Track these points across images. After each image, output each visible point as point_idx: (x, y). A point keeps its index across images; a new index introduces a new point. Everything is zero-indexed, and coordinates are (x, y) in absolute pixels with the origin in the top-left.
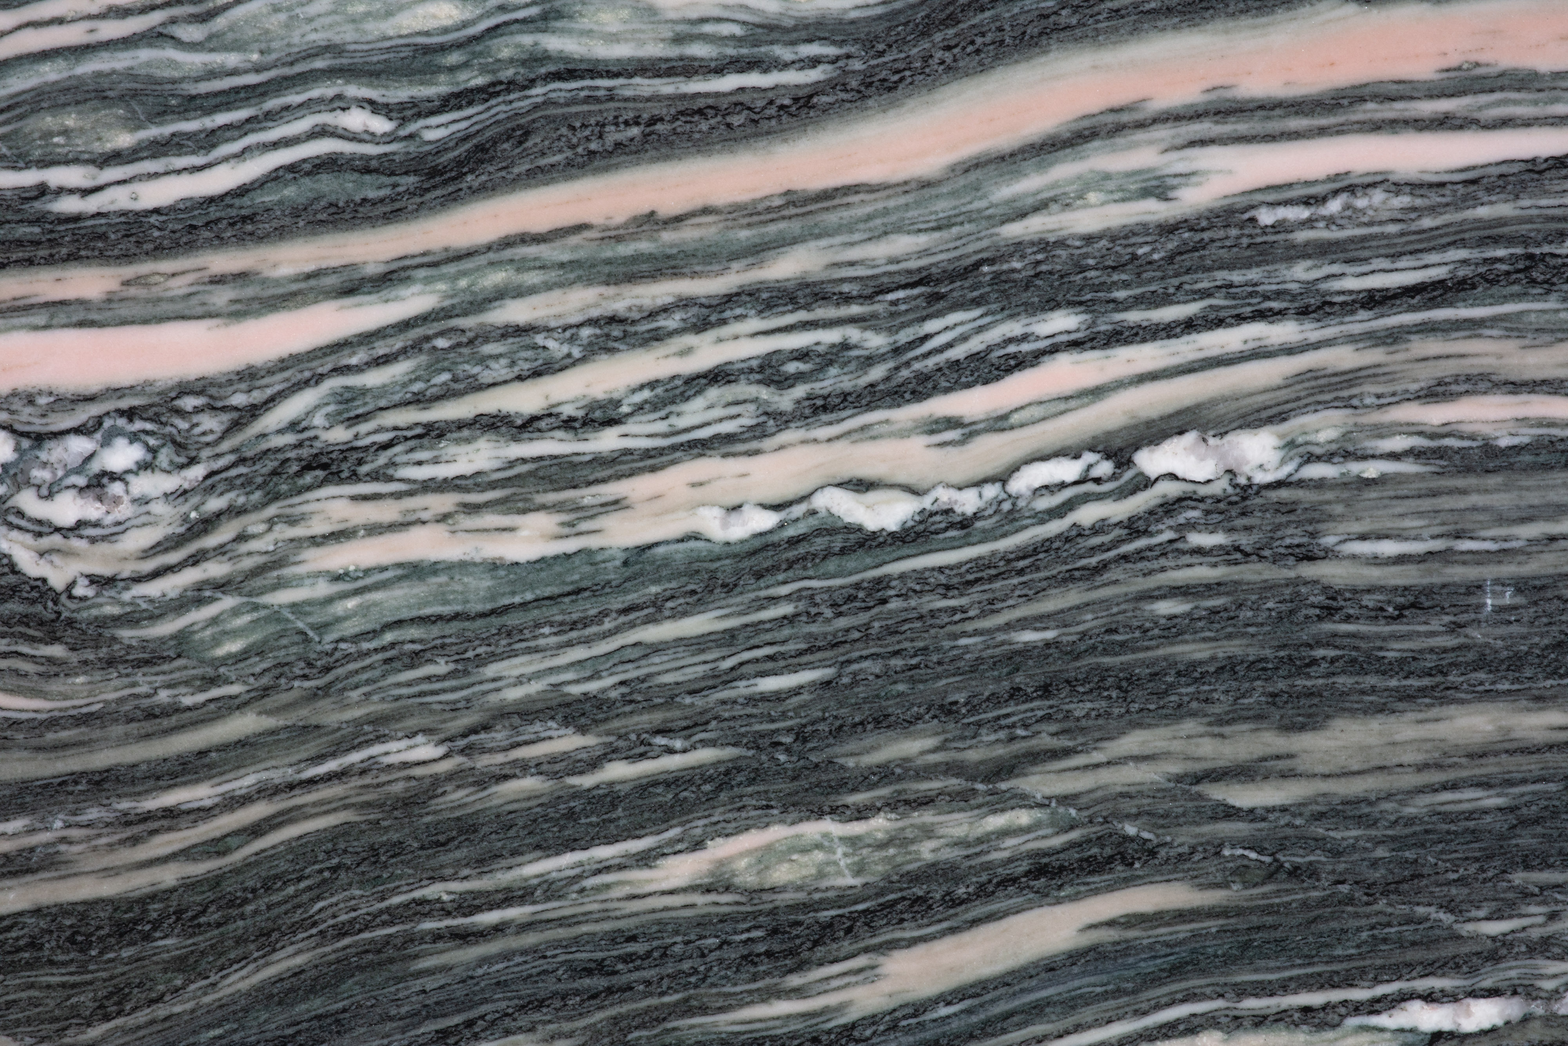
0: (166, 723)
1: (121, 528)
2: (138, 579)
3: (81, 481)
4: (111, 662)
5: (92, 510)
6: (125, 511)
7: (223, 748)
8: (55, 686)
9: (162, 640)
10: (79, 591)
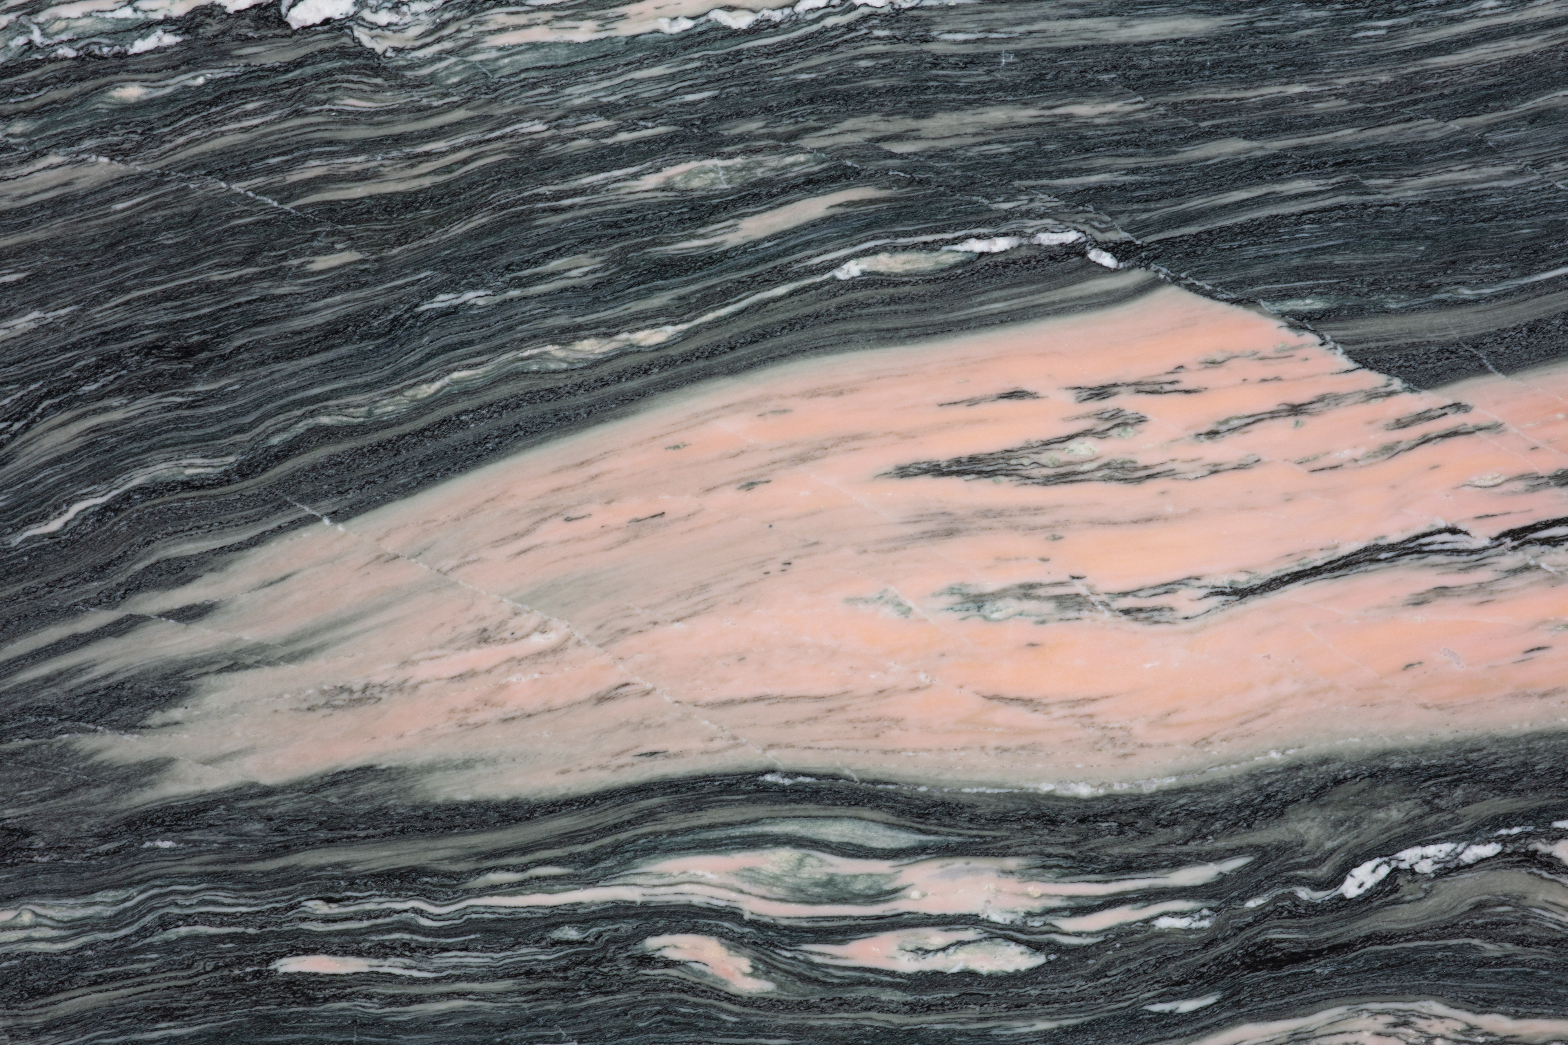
0: (426, 113)
1: (407, 26)
2: (414, 49)
3: (389, 5)
4: (402, 86)
5: (394, 18)
6: (408, 19)
7: (451, 125)
8: (378, 97)
9: (424, 77)
10: (388, 54)
